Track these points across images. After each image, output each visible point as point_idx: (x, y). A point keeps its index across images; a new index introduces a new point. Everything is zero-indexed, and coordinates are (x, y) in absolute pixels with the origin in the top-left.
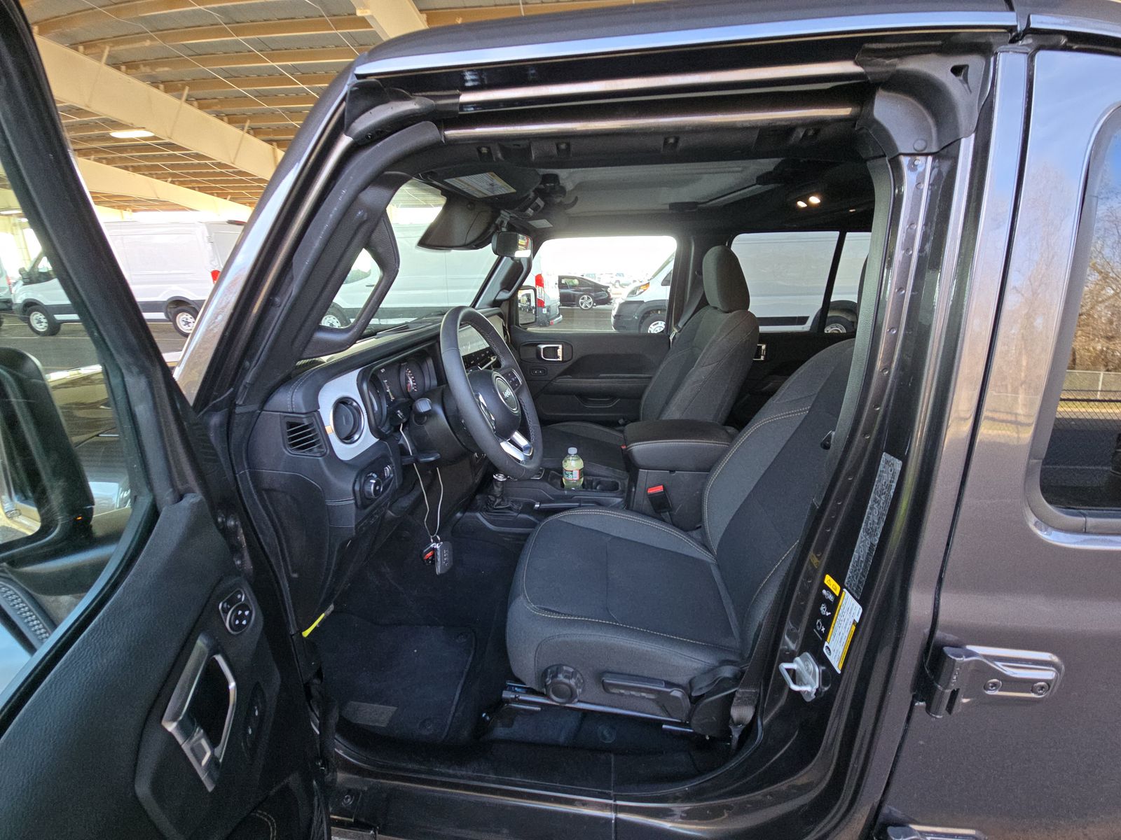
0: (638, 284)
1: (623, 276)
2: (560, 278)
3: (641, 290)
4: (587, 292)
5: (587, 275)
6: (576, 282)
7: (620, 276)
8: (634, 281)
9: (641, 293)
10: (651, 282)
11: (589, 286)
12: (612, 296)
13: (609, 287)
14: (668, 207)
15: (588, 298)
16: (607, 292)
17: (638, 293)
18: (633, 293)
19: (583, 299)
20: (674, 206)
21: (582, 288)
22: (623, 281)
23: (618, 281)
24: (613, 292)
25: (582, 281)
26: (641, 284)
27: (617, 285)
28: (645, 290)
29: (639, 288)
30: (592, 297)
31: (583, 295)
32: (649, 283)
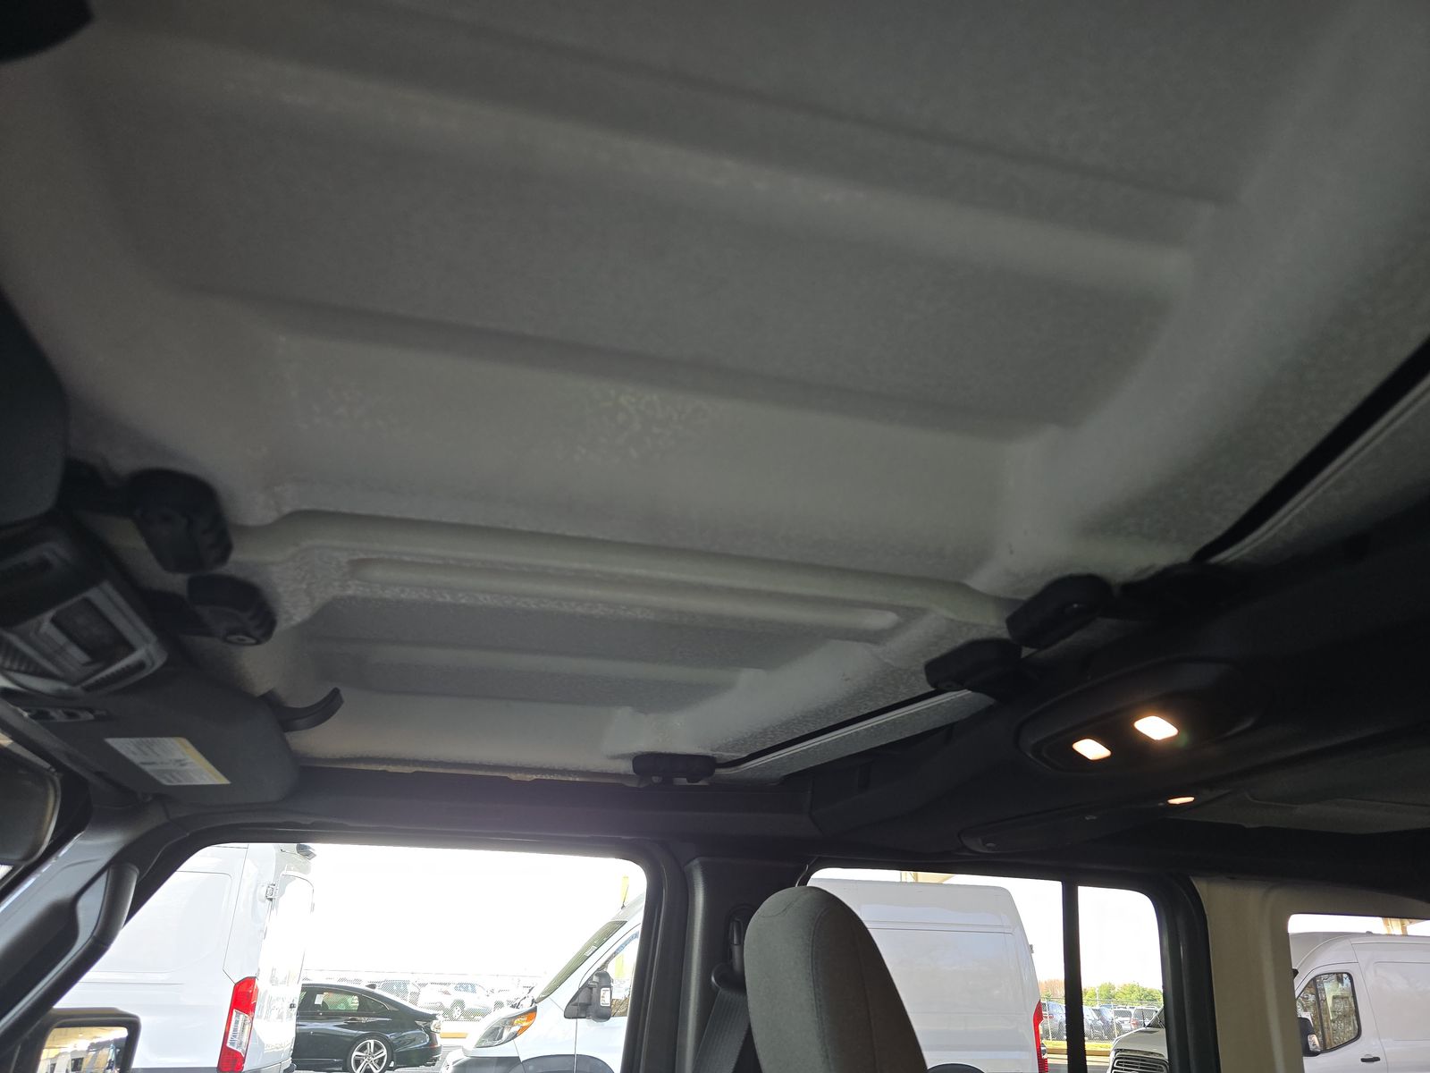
0: (508, 1012)
1: (474, 991)
2: (310, 991)
3: (515, 1029)
4: (375, 1030)
5: (388, 985)
6: (354, 1002)
7: (466, 990)
8: (499, 1005)
9: (515, 1036)
10: (539, 1005)
11: (384, 1013)
12: (440, 1042)
13: (433, 1017)
14: (626, 767)
15: (377, 1047)
16: (429, 1031)
17: (506, 1034)
18: (494, 1035)
19: (363, 1049)
20: (647, 763)
21: (364, 1020)
22: (471, 1001)
23: (460, 1003)
24: (444, 1030)
25: (370, 1001)
26: (515, 1012)
27: (457, 1013)
28: (524, 1029)
29: (510, 1021)
30: (386, 1041)
31: (363, 1037)
32: (535, 1010)
